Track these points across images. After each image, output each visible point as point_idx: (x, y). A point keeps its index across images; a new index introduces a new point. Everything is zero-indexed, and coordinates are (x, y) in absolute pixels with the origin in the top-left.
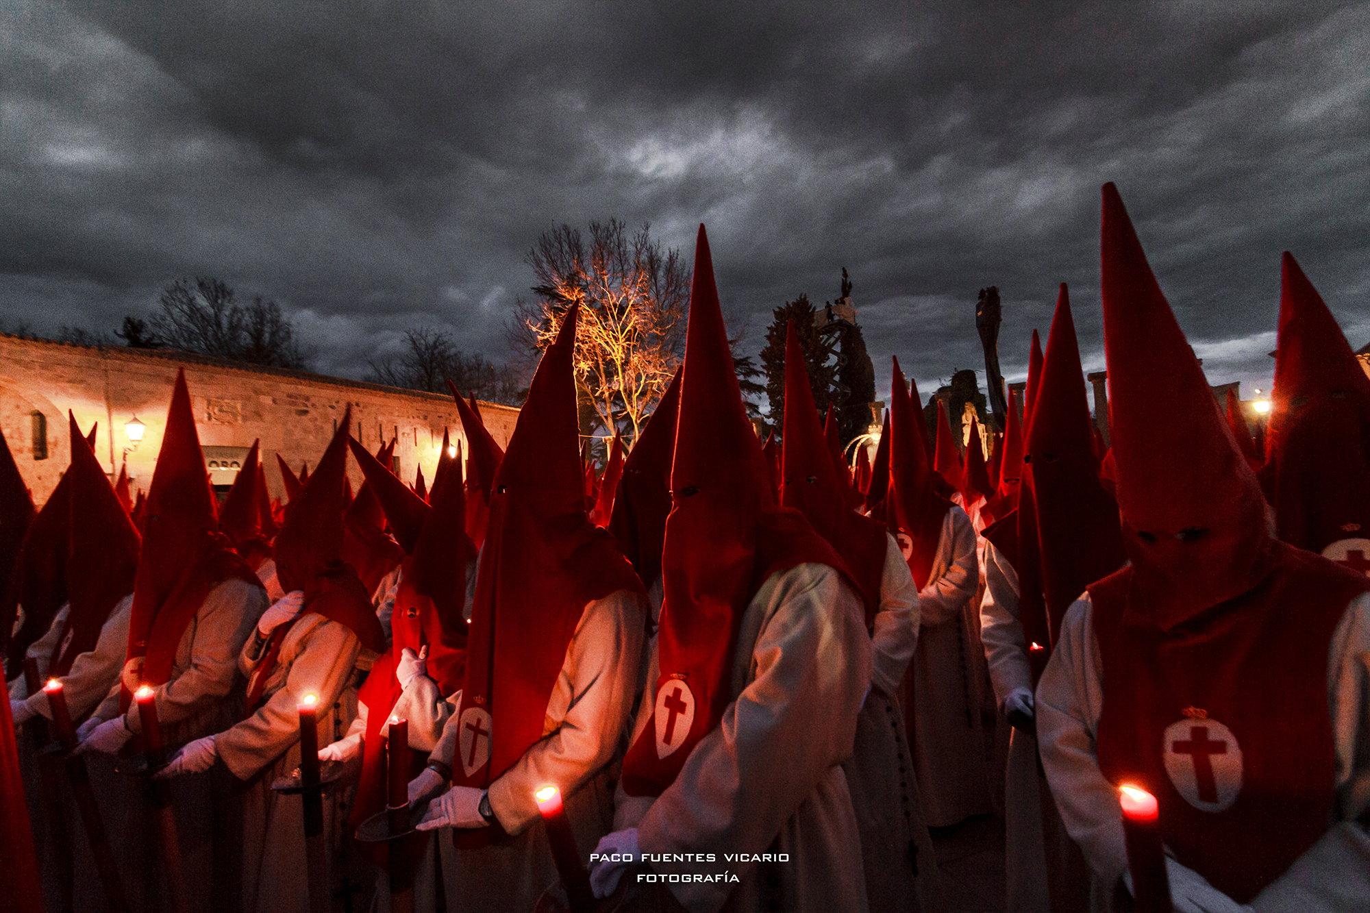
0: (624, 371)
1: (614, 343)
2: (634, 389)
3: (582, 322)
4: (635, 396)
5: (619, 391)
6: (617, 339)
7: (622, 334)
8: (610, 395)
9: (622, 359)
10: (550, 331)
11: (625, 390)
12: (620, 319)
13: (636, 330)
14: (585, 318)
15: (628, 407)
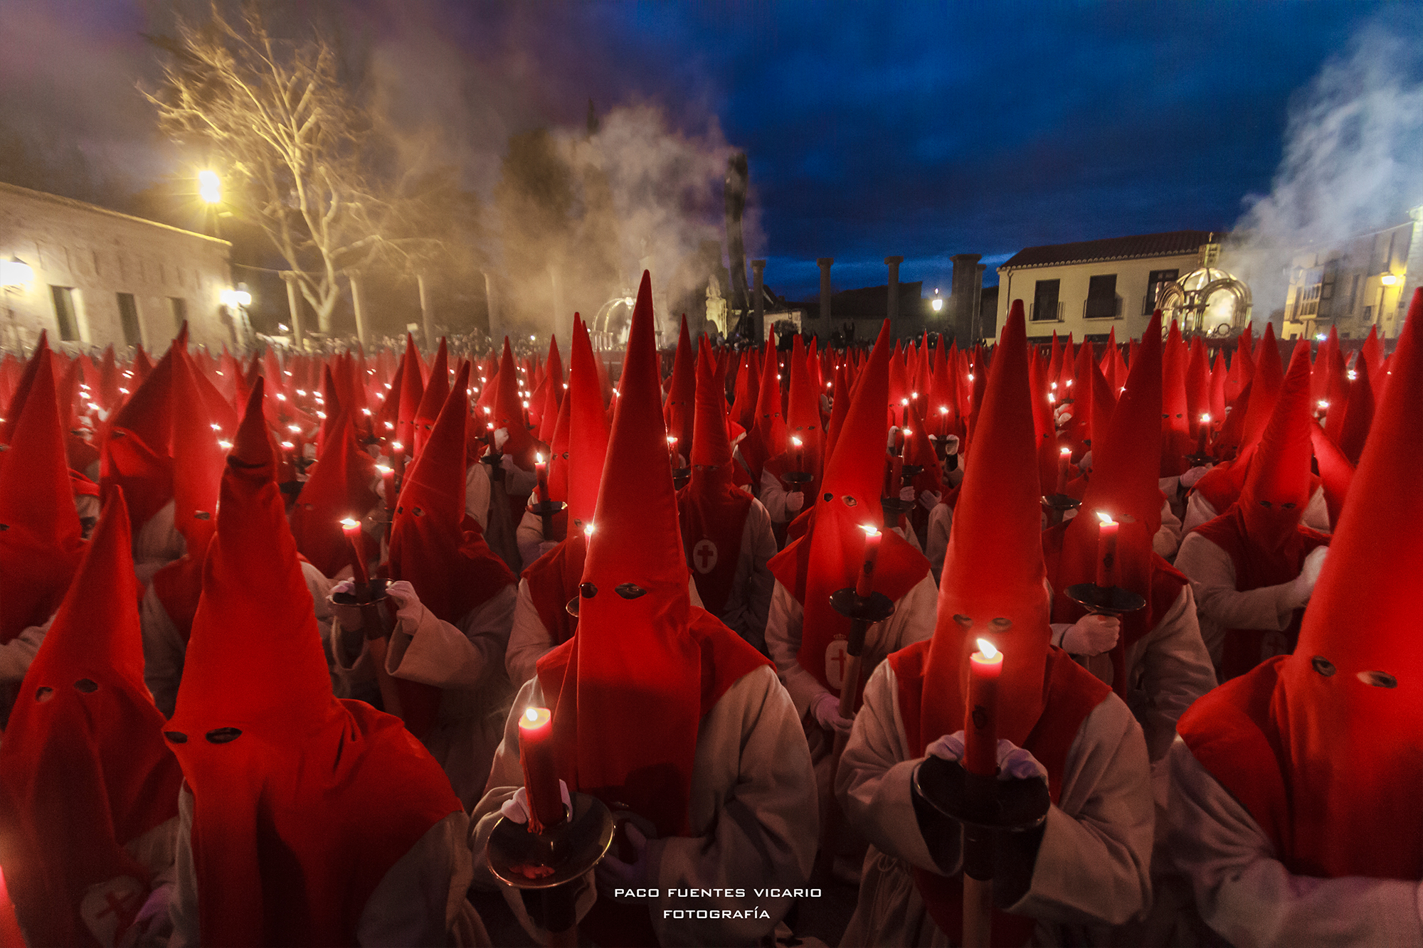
0: (304, 184)
1: (287, 141)
2: (322, 210)
3: (233, 102)
4: (324, 221)
5: (300, 212)
6: (291, 137)
7: (299, 128)
8: (287, 215)
9: (301, 165)
10: (178, 106)
11: (309, 211)
12: (294, 108)
13: (319, 128)
14: (237, 97)
15: (315, 235)
